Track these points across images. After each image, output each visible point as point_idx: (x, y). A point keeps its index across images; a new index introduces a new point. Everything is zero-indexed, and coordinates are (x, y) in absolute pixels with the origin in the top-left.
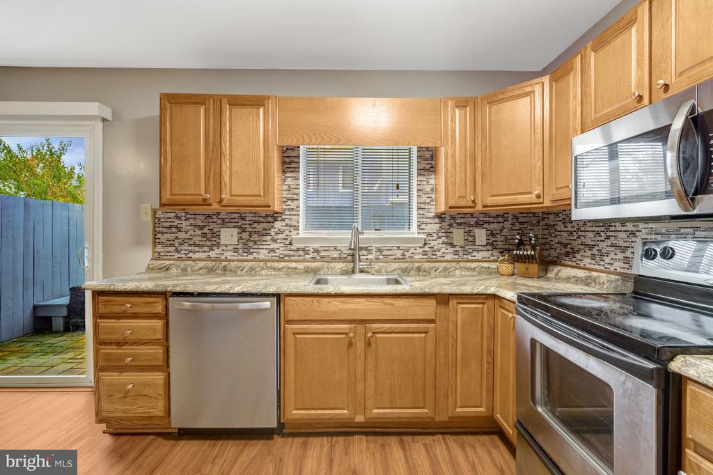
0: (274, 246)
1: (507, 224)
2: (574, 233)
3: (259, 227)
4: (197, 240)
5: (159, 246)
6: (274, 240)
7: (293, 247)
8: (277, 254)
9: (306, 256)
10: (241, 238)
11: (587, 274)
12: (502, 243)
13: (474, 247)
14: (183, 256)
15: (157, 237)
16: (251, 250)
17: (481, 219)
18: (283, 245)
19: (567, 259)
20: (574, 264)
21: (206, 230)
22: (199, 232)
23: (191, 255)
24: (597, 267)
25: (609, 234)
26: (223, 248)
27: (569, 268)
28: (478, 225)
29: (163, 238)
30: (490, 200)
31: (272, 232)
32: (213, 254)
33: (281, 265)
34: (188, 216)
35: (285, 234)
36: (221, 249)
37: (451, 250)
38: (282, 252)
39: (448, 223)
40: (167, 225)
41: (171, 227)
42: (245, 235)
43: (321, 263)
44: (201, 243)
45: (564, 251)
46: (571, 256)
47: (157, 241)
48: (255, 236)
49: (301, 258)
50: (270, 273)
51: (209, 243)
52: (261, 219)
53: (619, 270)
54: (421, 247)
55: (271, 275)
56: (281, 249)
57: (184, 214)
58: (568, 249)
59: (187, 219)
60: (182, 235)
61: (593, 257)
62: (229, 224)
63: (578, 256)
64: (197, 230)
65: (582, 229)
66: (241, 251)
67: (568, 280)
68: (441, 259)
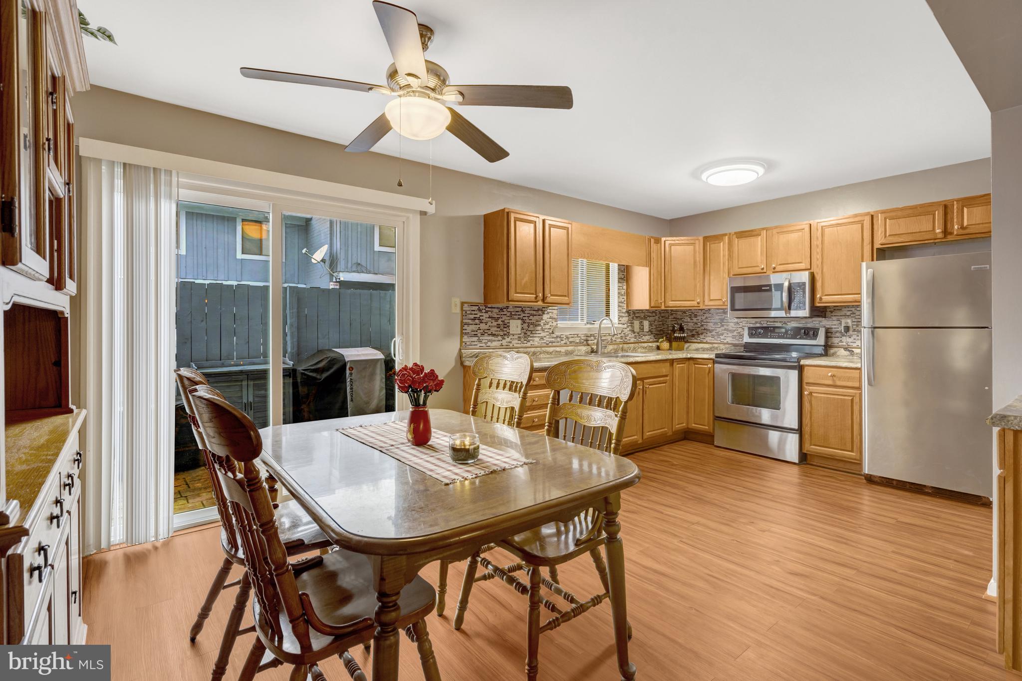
0: (543, 334)
1: (657, 318)
2: (699, 324)
3: (534, 319)
4: (494, 330)
5: (466, 337)
6: (543, 330)
7: (554, 335)
8: (545, 341)
9: (562, 342)
10: (522, 329)
11: (711, 346)
12: (655, 330)
13: (643, 333)
14: (484, 345)
15: (464, 328)
16: (529, 339)
17: (646, 314)
18: (548, 333)
19: (693, 338)
20: (699, 341)
21: (500, 322)
22: (495, 324)
23: (489, 344)
24: (716, 342)
25: (723, 324)
26: (511, 337)
27: (697, 344)
28: (645, 318)
29: (469, 329)
30: (671, 303)
31: (542, 323)
32: (504, 342)
33: (551, 349)
34: (487, 309)
35: (549, 324)
36: (510, 338)
37: (633, 335)
38: (547, 339)
39: (632, 316)
40: (472, 317)
41: (475, 319)
42: (525, 325)
43: (572, 348)
44: (496, 333)
45: (690, 334)
46: (696, 337)
47: (464, 331)
48: (531, 326)
49: (559, 344)
50: (545, 356)
51: (502, 333)
52: (534, 313)
53: (730, 342)
54: (620, 334)
55: (546, 357)
56: (548, 337)
57: (484, 308)
58: (694, 333)
59: (487, 312)
60: (483, 326)
61: (713, 336)
62: (515, 316)
63: (702, 337)
64: (493, 321)
65: (705, 321)
66: (522, 340)
67: (697, 350)
68: (628, 342)
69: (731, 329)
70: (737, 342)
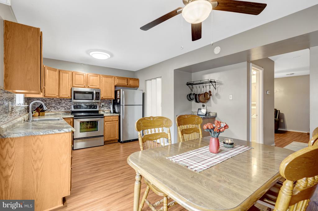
61: (55, 109)
69: (64, 106)
70: (66, 111)
